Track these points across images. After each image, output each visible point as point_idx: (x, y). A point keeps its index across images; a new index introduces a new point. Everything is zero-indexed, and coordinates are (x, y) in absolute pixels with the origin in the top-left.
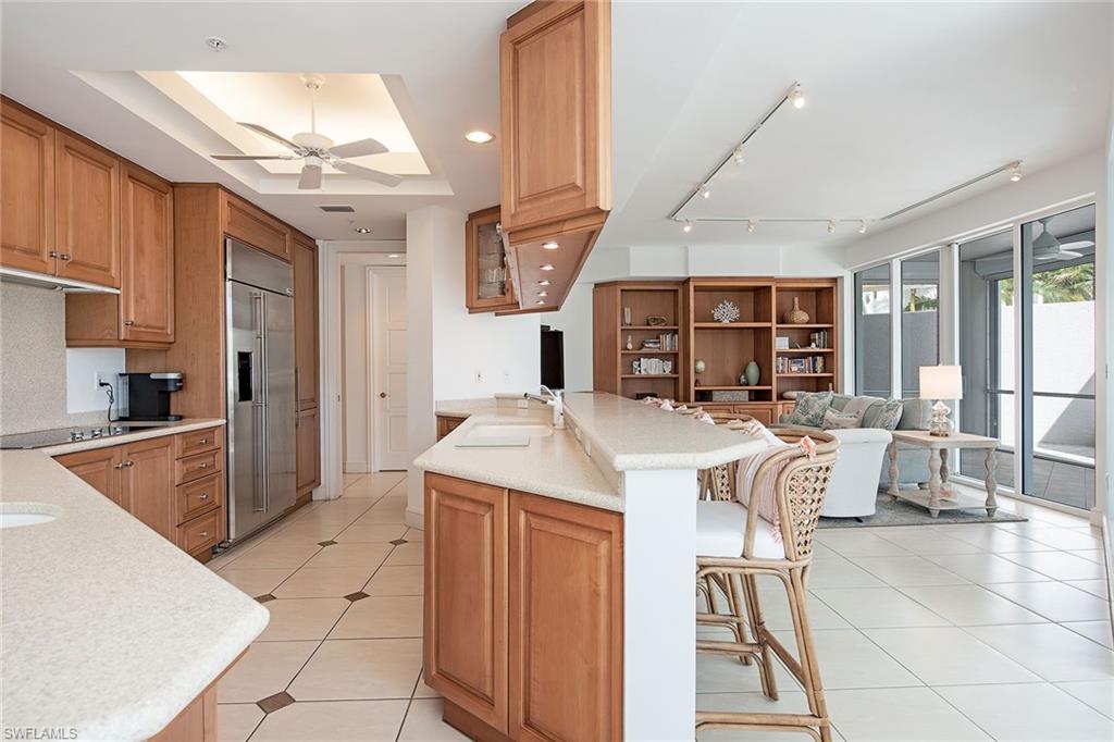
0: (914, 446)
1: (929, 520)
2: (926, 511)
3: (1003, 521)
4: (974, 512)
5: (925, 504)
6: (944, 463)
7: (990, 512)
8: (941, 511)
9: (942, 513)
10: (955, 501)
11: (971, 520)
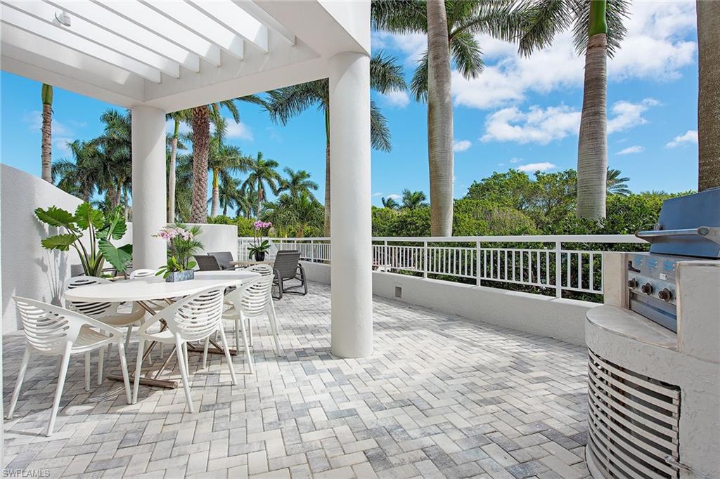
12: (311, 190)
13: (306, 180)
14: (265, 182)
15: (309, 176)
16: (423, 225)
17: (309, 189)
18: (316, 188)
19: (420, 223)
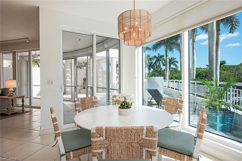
0: (5, 100)
1: (8, 117)
2: (7, 115)
3: (26, 113)
4: (19, 112)
5: (7, 113)
6: (13, 102)
7: (23, 111)
8: (11, 114)
9: (12, 114)
10: (15, 111)
11: (18, 114)
12: (176, 63)
13: (175, 60)
14: (160, 62)
15: (175, 59)
16: (205, 75)
17: (175, 63)
18: (177, 62)
19: (204, 74)
